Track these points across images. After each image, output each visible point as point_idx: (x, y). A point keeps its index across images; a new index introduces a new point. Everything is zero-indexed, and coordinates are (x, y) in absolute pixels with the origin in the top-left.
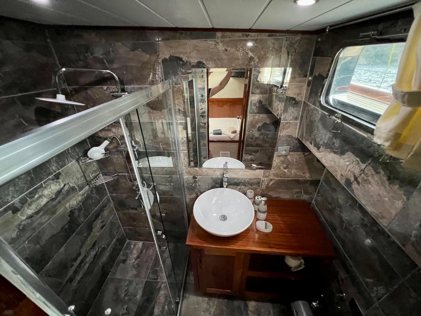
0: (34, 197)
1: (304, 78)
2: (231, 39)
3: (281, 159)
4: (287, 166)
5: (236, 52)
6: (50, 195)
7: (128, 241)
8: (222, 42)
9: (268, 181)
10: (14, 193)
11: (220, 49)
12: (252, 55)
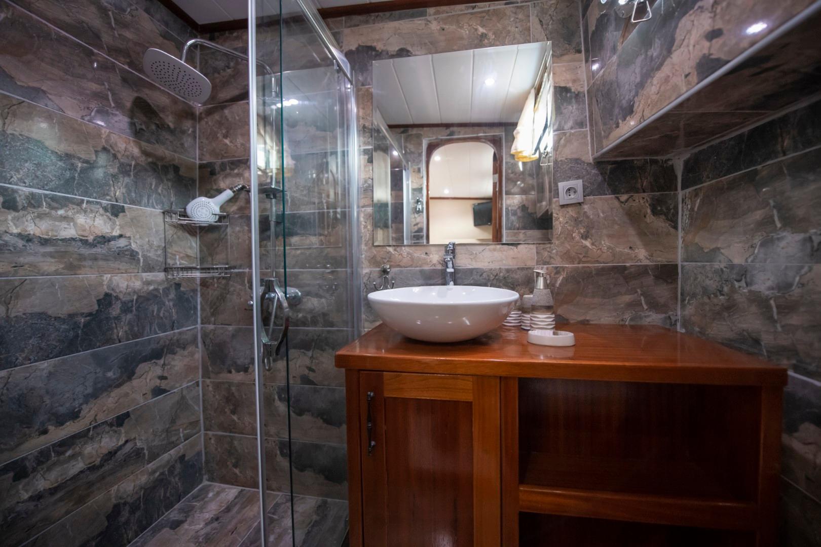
0: (56, 209)
1: (578, 55)
2: (450, 14)
3: (571, 213)
4: (588, 232)
5: (459, 30)
6: (84, 230)
7: (205, 483)
8: (435, 19)
9: (552, 275)
10: (28, 176)
11: (433, 28)
12: (484, 31)
